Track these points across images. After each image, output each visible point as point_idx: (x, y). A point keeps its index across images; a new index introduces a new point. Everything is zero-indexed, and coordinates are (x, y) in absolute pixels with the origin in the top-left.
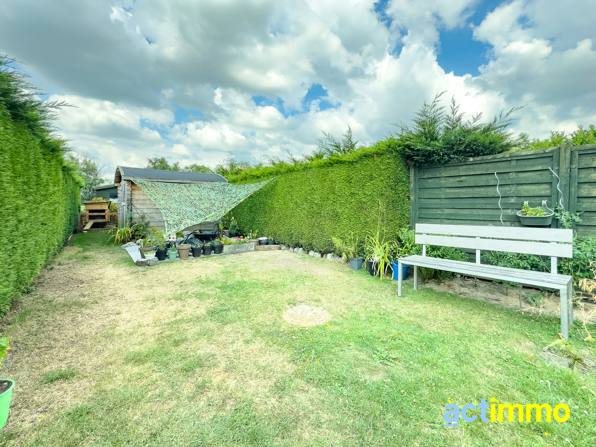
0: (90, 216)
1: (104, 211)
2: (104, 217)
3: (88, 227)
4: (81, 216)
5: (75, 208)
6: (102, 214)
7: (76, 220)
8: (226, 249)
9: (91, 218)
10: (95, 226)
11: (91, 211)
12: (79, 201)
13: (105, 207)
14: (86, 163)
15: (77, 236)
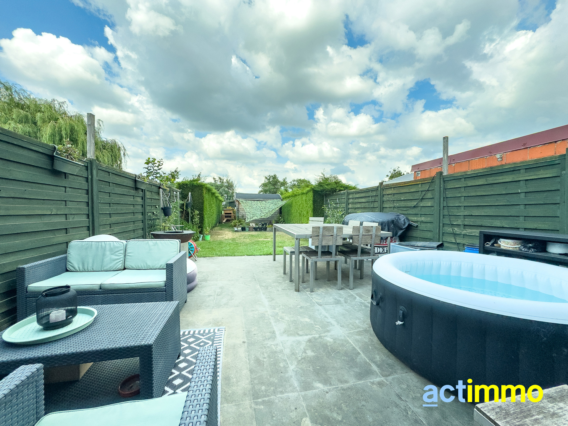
0: (225, 216)
1: (231, 214)
2: (230, 217)
3: (224, 221)
4: (222, 216)
5: (219, 212)
6: (230, 215)
7: (220, 217)
8: (268, 229)
9: (226, 217)
10: (227, 221)
11: (226, 214)
12: (221, 208)
13: (232, 212)
14: (228, 182)
15: (220, 224)
